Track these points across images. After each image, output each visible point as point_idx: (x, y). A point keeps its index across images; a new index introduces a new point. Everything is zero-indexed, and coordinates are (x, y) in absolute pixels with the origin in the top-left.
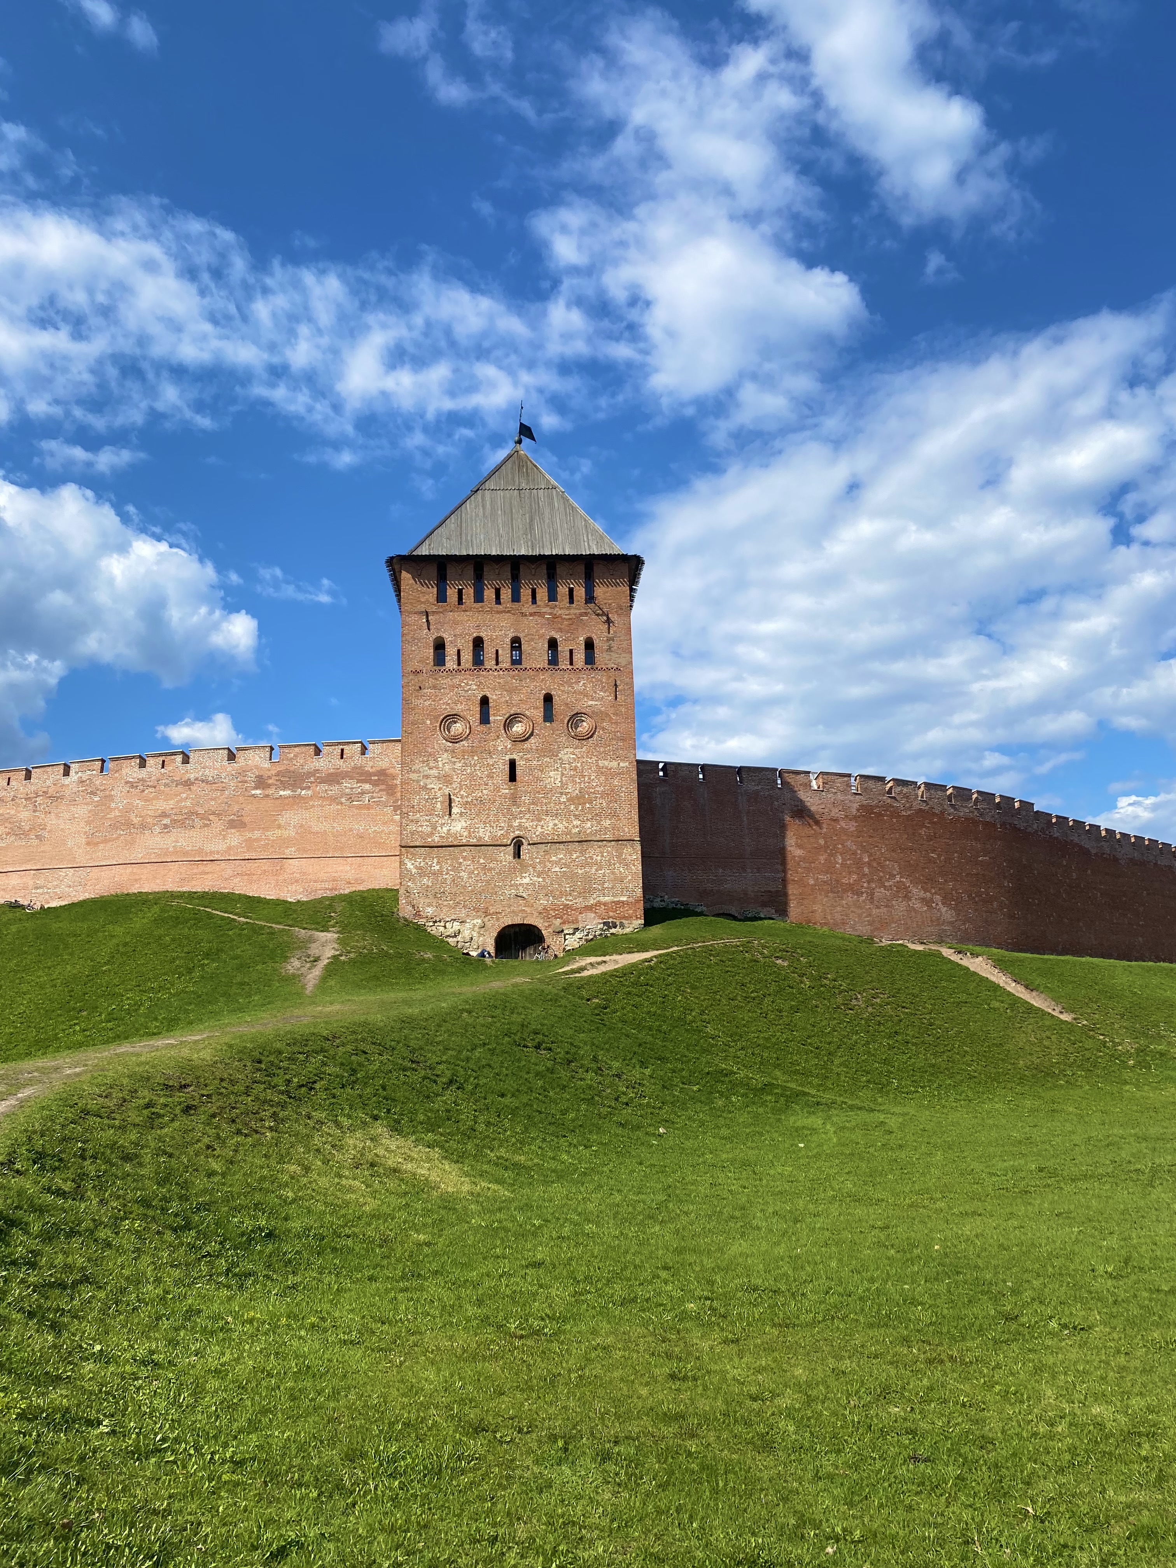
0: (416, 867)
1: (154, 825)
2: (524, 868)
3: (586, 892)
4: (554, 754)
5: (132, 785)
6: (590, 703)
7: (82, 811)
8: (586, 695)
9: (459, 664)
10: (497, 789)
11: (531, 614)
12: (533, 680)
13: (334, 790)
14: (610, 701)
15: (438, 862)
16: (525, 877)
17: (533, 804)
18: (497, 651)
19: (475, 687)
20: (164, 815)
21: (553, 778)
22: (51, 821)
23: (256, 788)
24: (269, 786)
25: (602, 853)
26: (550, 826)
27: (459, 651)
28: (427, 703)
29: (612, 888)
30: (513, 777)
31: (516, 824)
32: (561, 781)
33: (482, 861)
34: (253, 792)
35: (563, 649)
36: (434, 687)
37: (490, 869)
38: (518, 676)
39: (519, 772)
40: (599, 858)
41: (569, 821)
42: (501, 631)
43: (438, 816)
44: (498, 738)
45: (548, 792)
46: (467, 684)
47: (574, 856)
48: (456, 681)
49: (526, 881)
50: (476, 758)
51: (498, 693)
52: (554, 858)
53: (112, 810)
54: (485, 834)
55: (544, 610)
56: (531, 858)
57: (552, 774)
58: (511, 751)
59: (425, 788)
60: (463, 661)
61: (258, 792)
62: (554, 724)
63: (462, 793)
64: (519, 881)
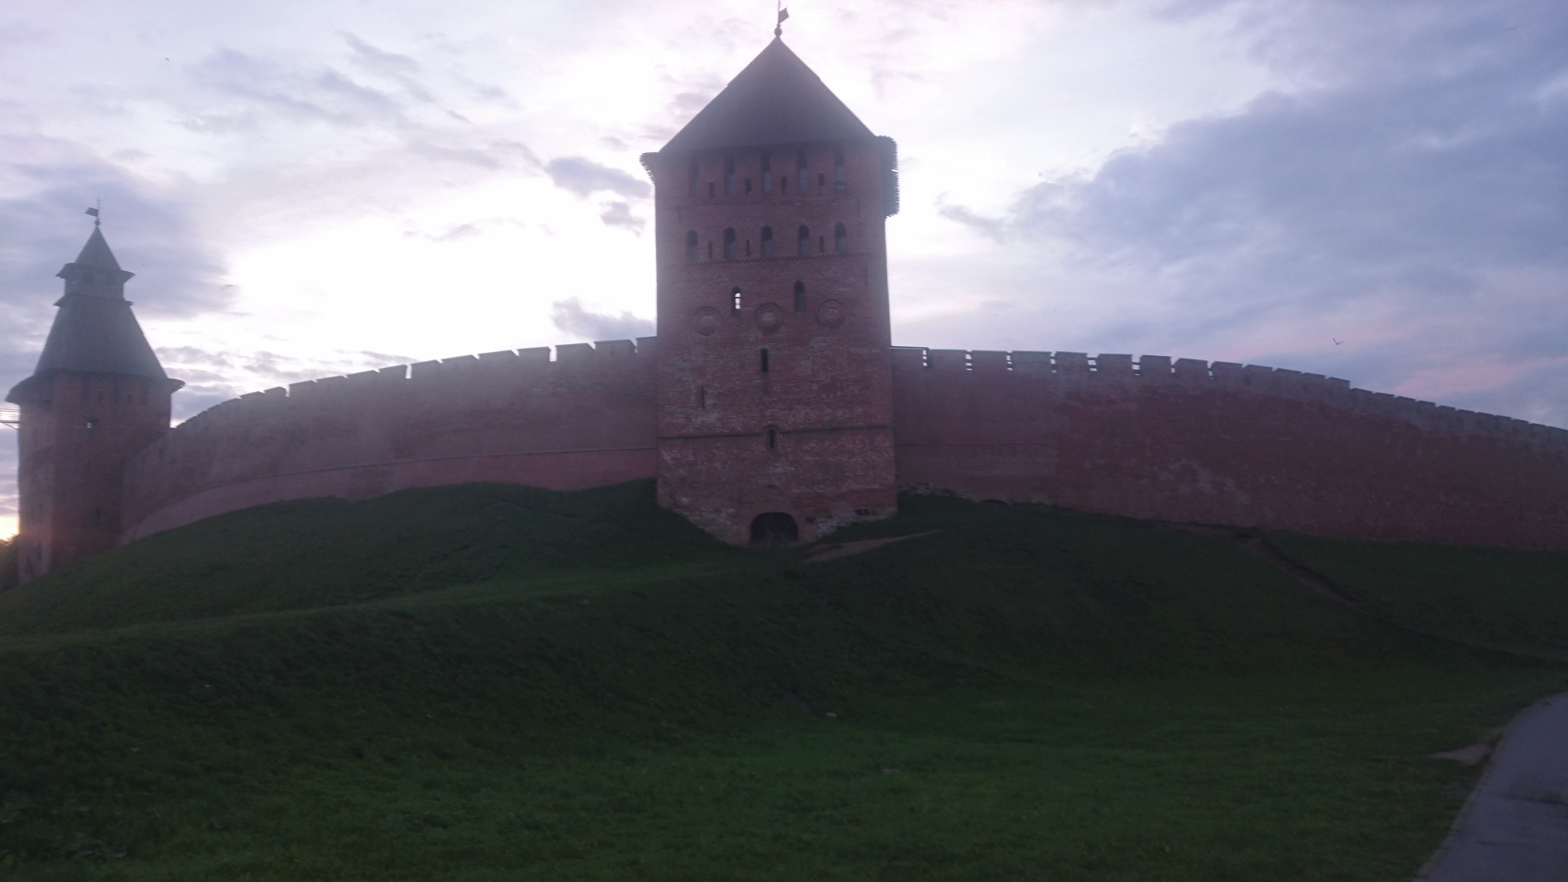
0: (673, 458)
2: (776, 457)
3: (837, 480)
4: (804, 342)
6: (841, 289)
8: (837, 282)
9: (711, 257)
10: (749, 379)
11: (781, 203)
12: (783, 269)
14: (861, 287)
15: (693, 454)
16: (777, 467)
17: (785, 393)
18: (748, 241)
19: (726, 279)
21: (805, 366)
23: (536, 386)
25: (854, 441)
26: (801, 415)
27: (710, 244)
28: (680, 297)
29: (865, 476)
30: (765, 368)
31: (768, 413)
32: (812, 370)
33: (735, 451)
34: (535, 391)
35: (813, 236)
36: (687, 281)
37: (744, 459)
38: (768, 265)
39: (770, 362)
40: (851, 446)
41: (821, 410)
42: (751, 221)
43: (691, 407)
44: (750, 328)
45: (800, 381)
46: (719, 276)
47: (827, 444)
48: (708, 274)
49: (780, 470)
50: (728, 349)
51: (749, 283)
52: (806, 447)
54: (737, 423)
55: (794, 198)
56: (784, 447)
57: (803, 362)
58: (763, 342)
59: (679, 380)
60: (714, 254)
61: (539, 390)
62: (805, 313)
63: (715, 384)
64: (772, 470)
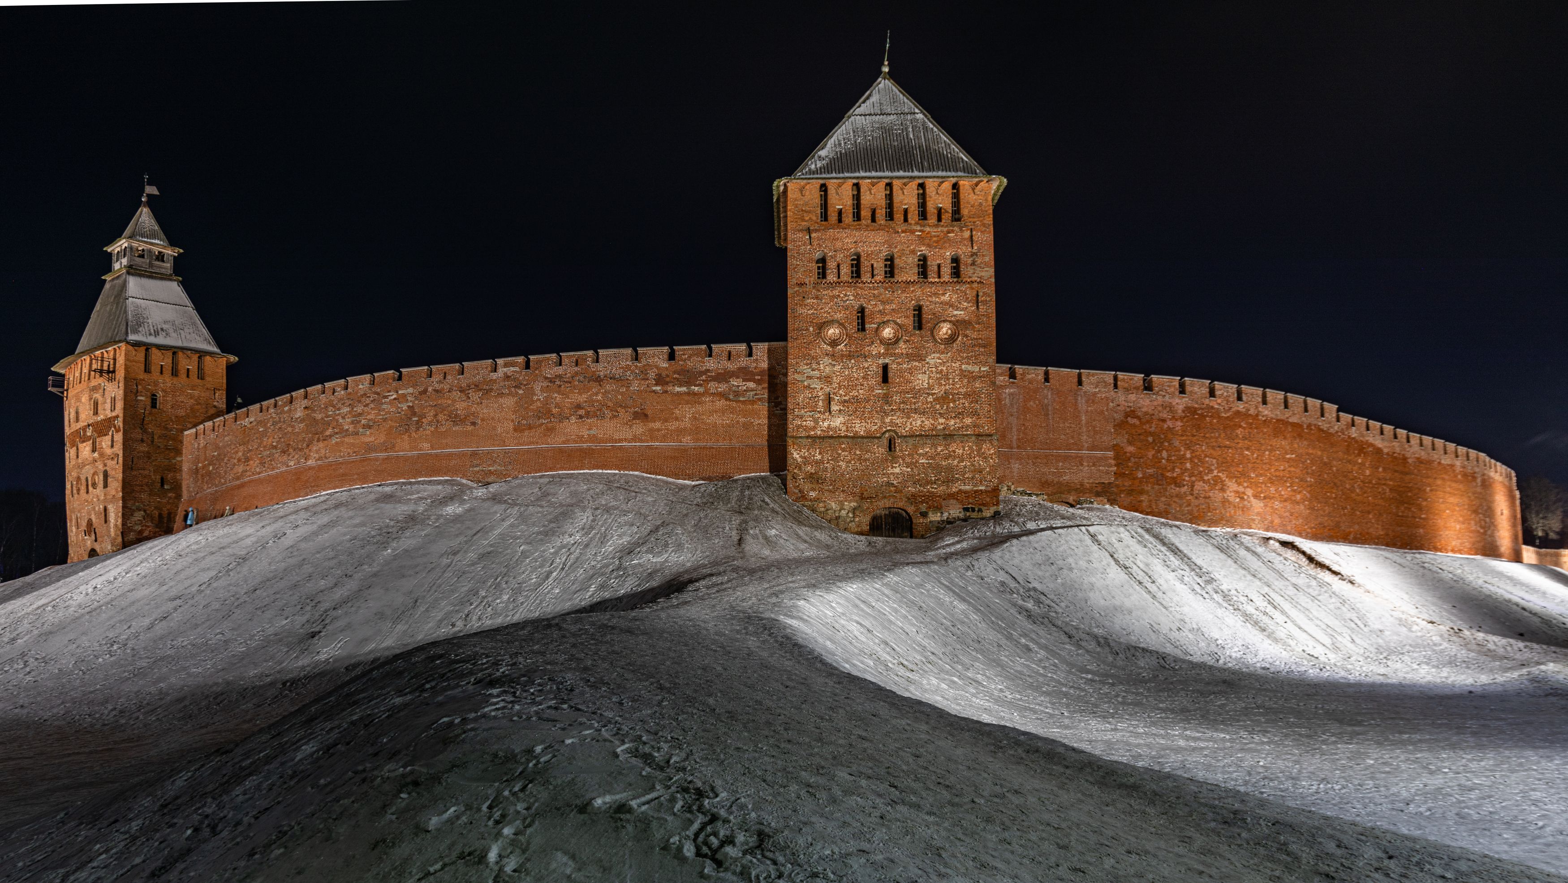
0: (801, 457)
1: (571, 415)
2: (894, 459)
3: (948, 481)
4: (921, 358)
5: (551, 381)
6: (955, 313)
7: (509, 402)
8: (952, 306)
9: (839, 277)
10: (871, 389)
11: (903, 232)
12: (903, 292)
13: (722, 387)
14: (973, 311)
15: (820, 453)
16: (895, 468)
17: (903, 402)
18: (872, 265)
19: (852, 298)
20: (579, 407)
21: (922, 380)
22: (484, 411)
23: (656, 385)
24: (667, 383)
25: (964, 447)
26: (917, 422)
27: (838, 266)
28: (810, 312)
29: (973, 478)
30: (885, 379)
31: (888, 420)
32: (928, 383)
33: (858, 452)
34: (654, 388)
35: (932, 264)
36: (817, 298)
37: (866, 460)
38: (891, 287)
39: (890, 375)
40: (961, 451)
41: (936, 419)
42: (876, 246)
43: (820, 412)
44: (873, 343)
45: (917, 393)
46: (846, 295)
47: (939, 449)
48: (836, 292)
49: (897, 470)
50: (853, 361)
51: (872, 303)
52: (921, 451)
53: (533, 402)
54: (860, 428)
55: (915, 228)
56: (901, 450)
57: (920, 377)
58: (885, 355)
59: (808, 387)
60: (842, 273)
61: (658, 388)
62: (923, 332)
63: (841, 392)
64: (890, 471)
